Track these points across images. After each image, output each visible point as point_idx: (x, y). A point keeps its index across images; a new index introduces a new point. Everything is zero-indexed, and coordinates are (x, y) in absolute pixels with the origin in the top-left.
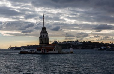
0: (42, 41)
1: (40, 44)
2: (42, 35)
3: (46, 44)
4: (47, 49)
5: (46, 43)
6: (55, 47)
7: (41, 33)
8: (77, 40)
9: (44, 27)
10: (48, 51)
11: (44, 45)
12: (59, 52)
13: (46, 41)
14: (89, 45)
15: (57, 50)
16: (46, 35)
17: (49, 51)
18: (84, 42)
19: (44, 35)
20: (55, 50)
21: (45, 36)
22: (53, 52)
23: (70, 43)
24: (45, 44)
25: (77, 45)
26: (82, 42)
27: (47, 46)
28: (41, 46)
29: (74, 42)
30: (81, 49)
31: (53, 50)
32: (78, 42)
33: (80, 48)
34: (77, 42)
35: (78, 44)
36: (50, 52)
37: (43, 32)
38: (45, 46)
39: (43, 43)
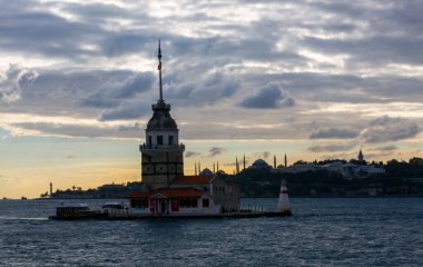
0: (154, 164)
1: (143, 174)
2: (154, 136)
3: (172, 177)
4: (173, 199)
5: (168, 174)
6: (206, 190)
7: (150, 128)
8: (361, 155)
9: (161, 101)
10: (175, 209)
11: (161, 182)
12: (223, 210)
13: (168, 163)
14: (413, 179)
15: (216, 203)
16: (171, 138)
17: (182, 206)
18: (393, 163)
19: (160, 139)
20: (206, 203)
21: (166, 141)
22: (200, 209)
24: (164, 178)
25: (358, 176)
26: (385, 163)
27: (173, 186)
28: (149, 187)
29: (344, 162)
30: (379, 195)
31: (200, 203)
32: (364, 163)
33: (373, 192)
34: (361, 162)
35: (363, 173)
36: (184, 211)
37: (158, 125)
38: (165, 186)
39: (155, 173)
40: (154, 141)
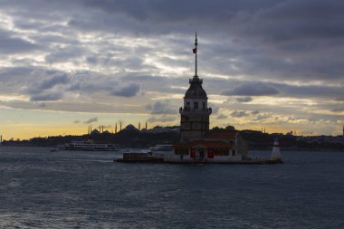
0: (192, 122)
3: (204, 133)
4: (209, 149)
5: (202, 130)
6: (232, 143)
7: (188, 96)
9: (196, 77)
10: (211, 156)
11: (196, 136)
13: (202, 123)
15: (239, 153)
16: (203, 104)
17: (217, 155)
18: (217, 128)
21: (200, 106)
22: (230, 157)
23: (174, 132)
24: (199, 133)
27: (206, 140)
37: (195, 94)
38: (199, 139)
39: (191, 130)
40: (192, 106)
